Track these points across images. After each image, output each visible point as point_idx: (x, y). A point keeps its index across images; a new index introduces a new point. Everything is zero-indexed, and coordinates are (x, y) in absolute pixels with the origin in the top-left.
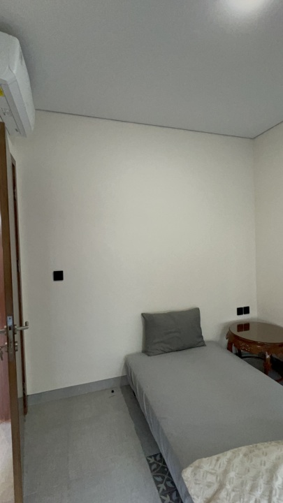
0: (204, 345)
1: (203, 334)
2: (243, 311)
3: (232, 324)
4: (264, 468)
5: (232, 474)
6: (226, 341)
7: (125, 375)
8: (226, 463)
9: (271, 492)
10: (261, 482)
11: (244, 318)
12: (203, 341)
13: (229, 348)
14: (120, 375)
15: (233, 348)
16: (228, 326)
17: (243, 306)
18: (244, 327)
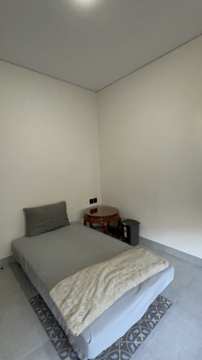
0: (69, 225)
1: (68, 218)
2: (93, 201)
3: (87, 209)
4: (95, 274)
5: (78, 282)
6: (83, 220)
7: (12, 255)
8: (75, 278)
9: (97, 283)
10: (93, 281)
11: (94, 205)
12: (68, 222)
13: (85, 224)
14: (8, 256)
15: (88, 223)
16: (84, 211)
17: (93, 198)
18: (94, 211)
